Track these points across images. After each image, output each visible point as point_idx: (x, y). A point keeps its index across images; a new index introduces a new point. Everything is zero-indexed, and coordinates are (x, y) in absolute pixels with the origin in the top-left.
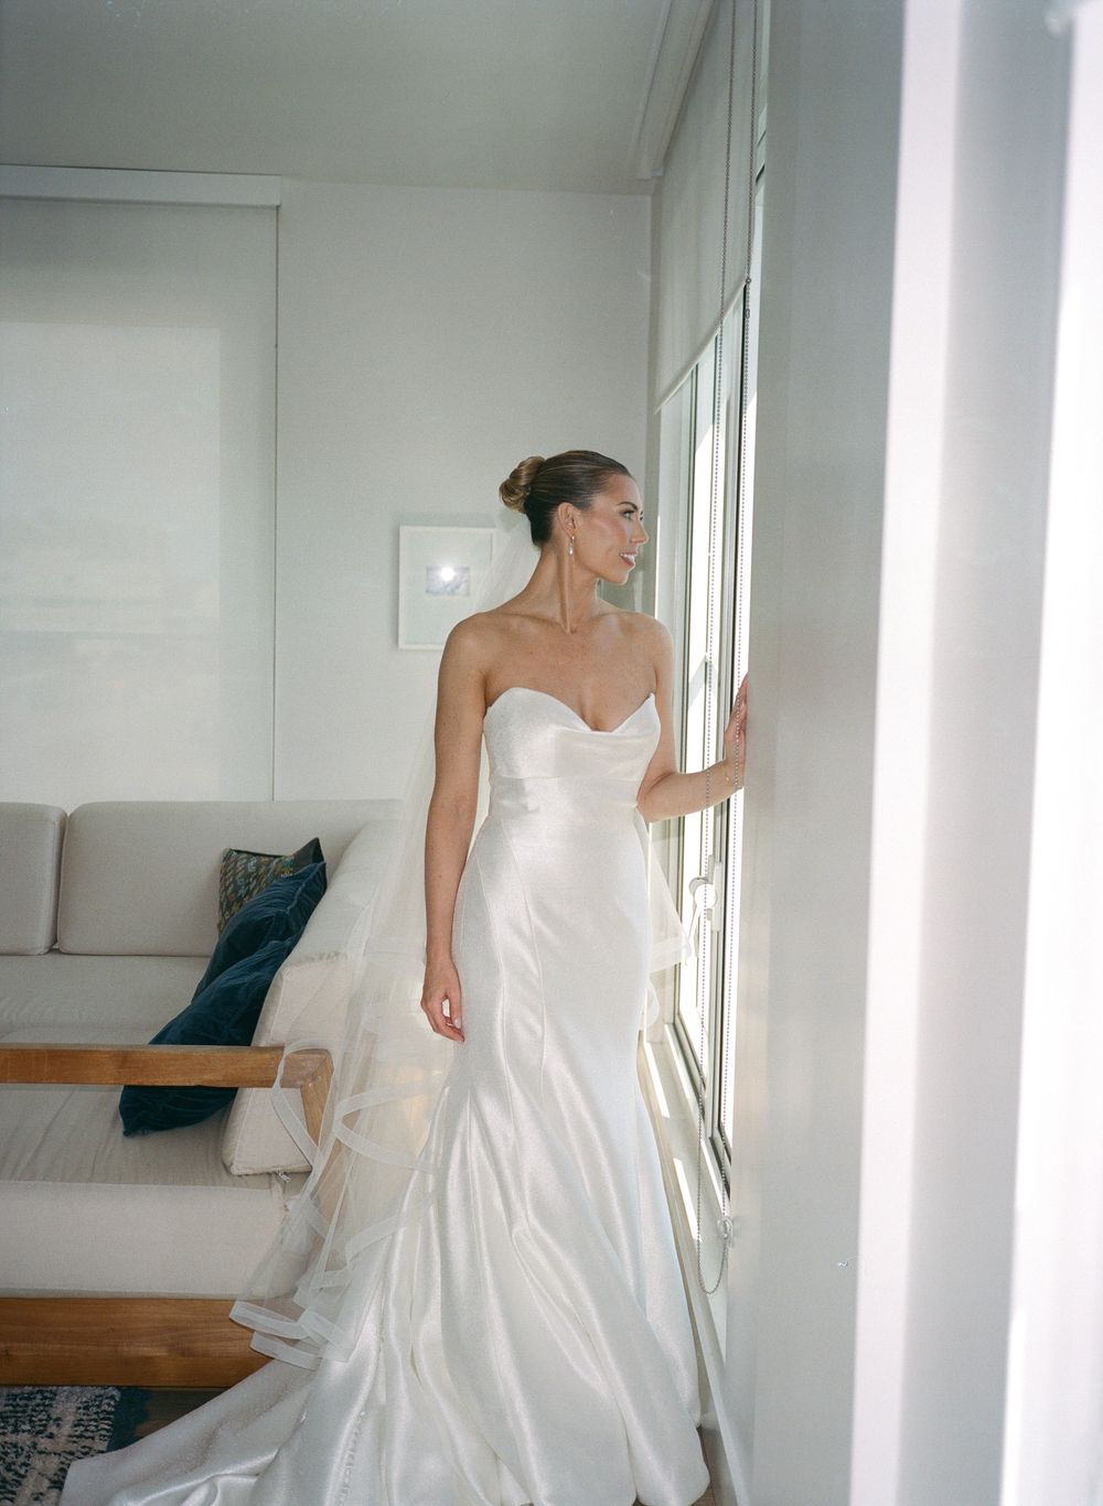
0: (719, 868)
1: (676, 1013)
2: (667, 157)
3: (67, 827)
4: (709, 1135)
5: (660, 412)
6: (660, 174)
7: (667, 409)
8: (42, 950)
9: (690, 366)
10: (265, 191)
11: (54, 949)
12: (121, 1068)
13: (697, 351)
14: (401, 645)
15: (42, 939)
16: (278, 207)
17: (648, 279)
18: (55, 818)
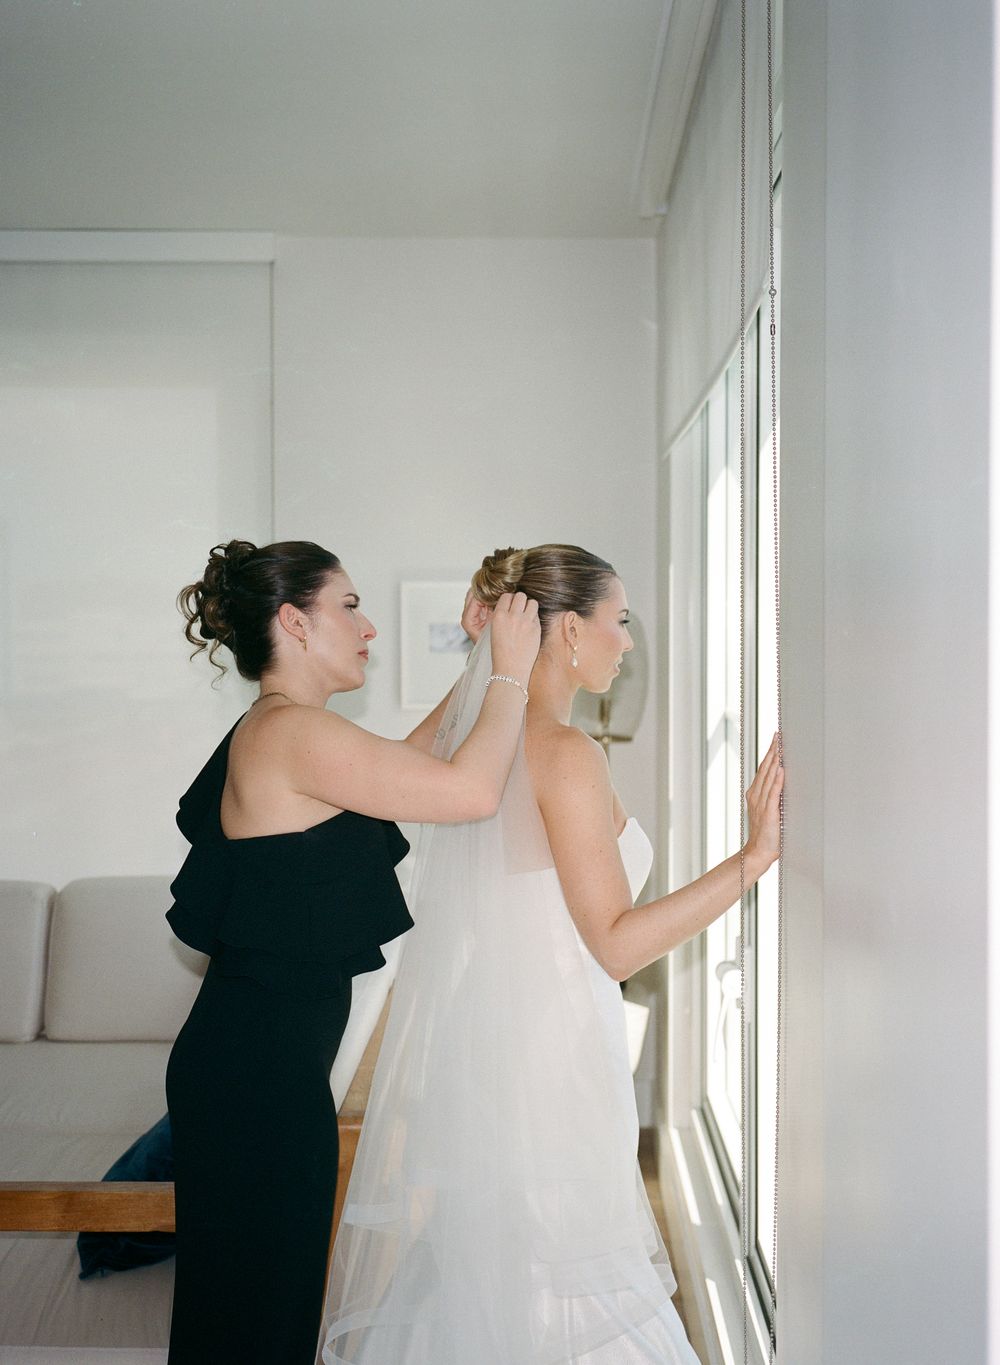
0: (749, 952)
1: (704, 1098)
2: (670, 194)
3: (55, 906)
4: (746, 1254)
5: (669, 456)
6: (663, 210)
7: (677, 452)
8: (29, 1038)
9: (700, 404)
10: (257, 247)
11: (41, 1035)
12: (65, 1211)
13: (708, 385)
14: (405, 705)
15: (28, 1027)
16: (272, 264)
17: (653, 327)
18: (42, 897)
